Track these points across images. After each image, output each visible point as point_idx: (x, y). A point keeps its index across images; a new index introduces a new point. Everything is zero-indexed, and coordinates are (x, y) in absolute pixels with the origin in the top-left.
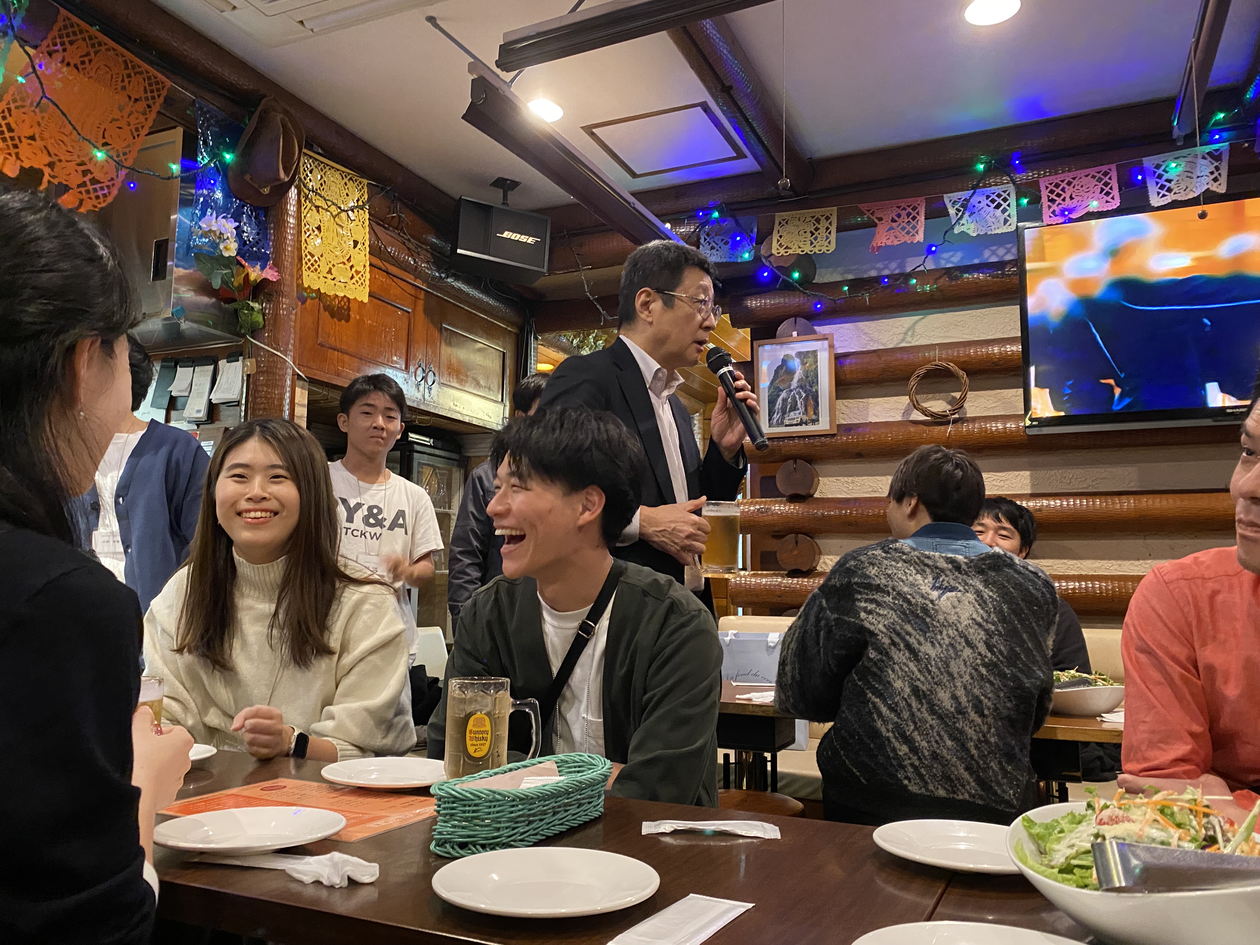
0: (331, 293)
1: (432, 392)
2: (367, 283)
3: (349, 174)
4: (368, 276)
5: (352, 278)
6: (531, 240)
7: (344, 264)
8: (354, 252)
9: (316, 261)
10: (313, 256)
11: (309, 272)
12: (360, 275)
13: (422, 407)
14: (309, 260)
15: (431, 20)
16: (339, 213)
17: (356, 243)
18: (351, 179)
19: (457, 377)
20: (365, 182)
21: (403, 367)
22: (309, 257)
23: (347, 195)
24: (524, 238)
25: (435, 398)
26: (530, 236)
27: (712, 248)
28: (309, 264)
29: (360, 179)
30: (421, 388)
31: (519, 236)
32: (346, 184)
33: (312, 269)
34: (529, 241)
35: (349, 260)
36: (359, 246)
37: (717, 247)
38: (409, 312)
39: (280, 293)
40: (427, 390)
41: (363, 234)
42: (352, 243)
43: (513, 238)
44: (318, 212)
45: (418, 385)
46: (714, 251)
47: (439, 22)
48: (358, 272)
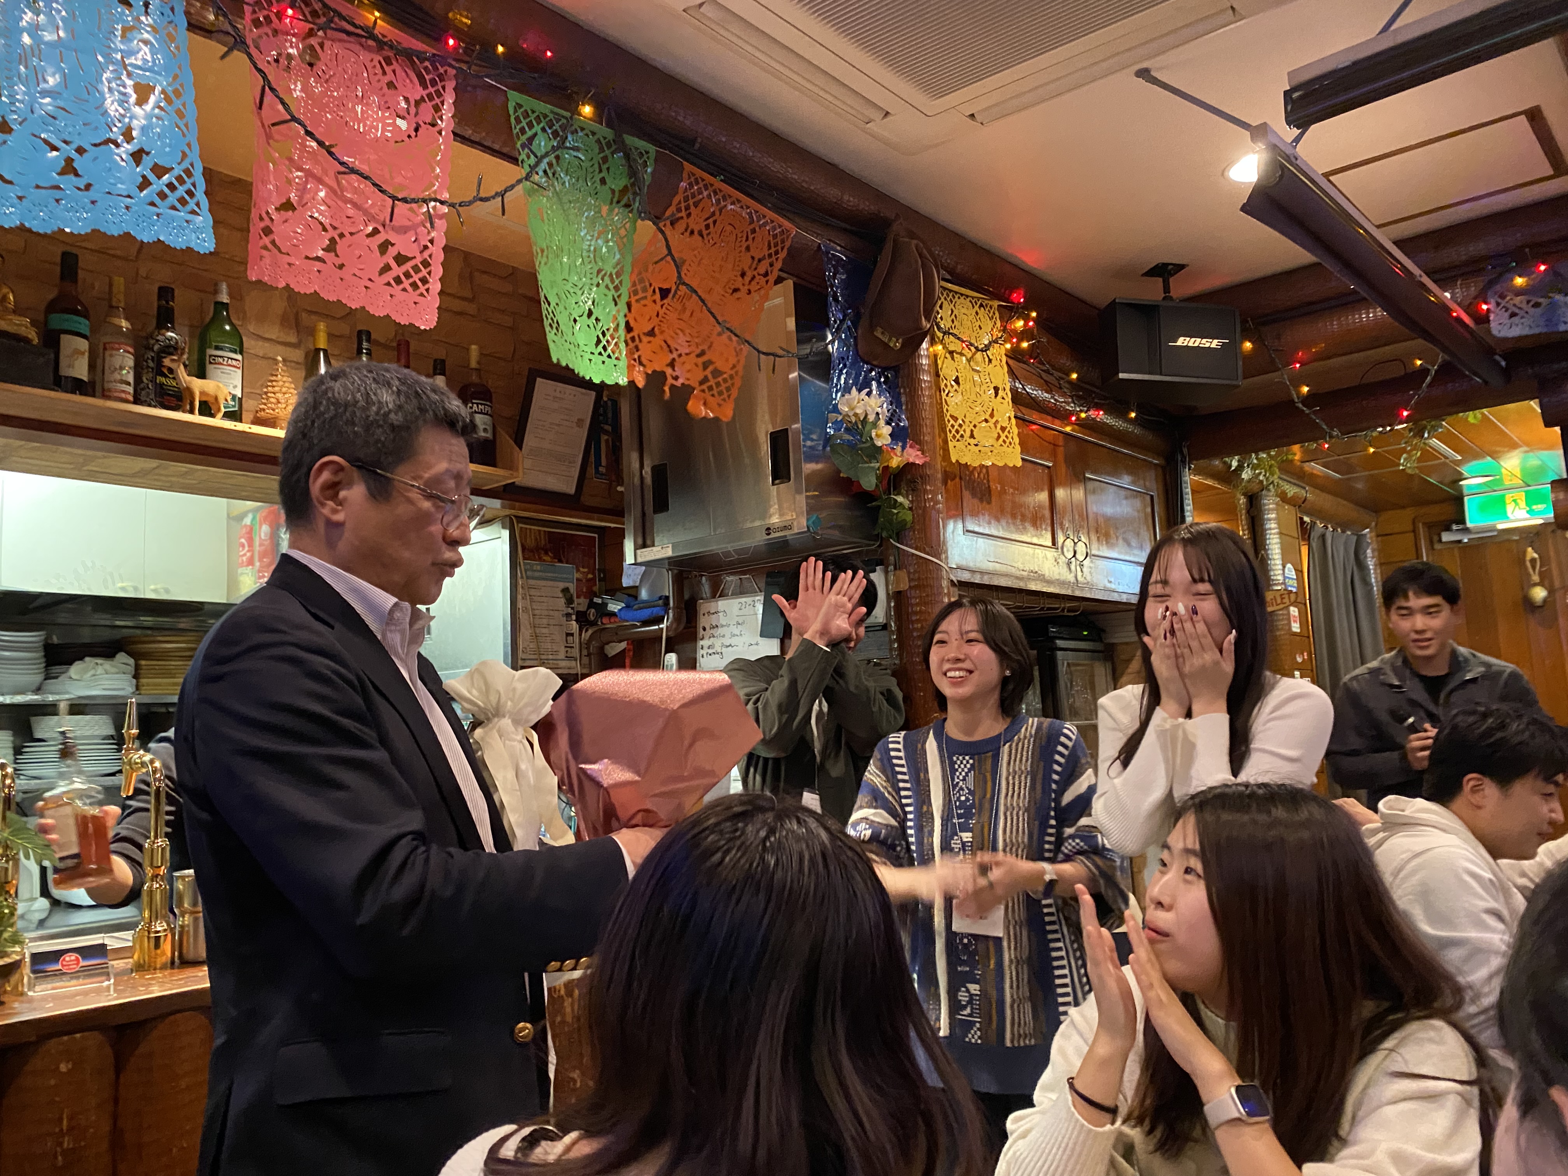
0: (976, 464)
1: (1085, 569)
2: (1017, 440)
3: (979, 299)
4: (1015, 430)
5: (999, 437)
6: (1215, 344)
7: (986, 421)
8: (996, 403)
9: (960, 425)
10: (955, 419)
11: (955, 443)
12: (1006, 433)
13: (1078, 593)
14: (953, 426)
15: (1144, 74)
16: (974, 354)
17: (996, 389)
18: (981, 305)
19: (1107, 543)
20: (996, 303)
21: (1050, 544)
22: (952, 422)
23: (980, 328)
24: (1206, 343)
25: (1089, 578)
26: (1213, 338)
27: (1513, 315)
28: (953, 432)
29: (990, 303)
30: (1073, 567)
31: (1199, 340)
32: (977, 313)
33: (958, 436)
34: (1213, 346)
35: (992, 415)
36: (1001, 393)
37: (1521, 313)
38: (1048, 467)
39: (925, 478)
40: (1079, 569)
41: (1000, 375)
42: (992, 391)
43: (1191, 344)
44: (953, 359)
45: (1069, 564)
46: (1516, 320)
48: (1003, 429)
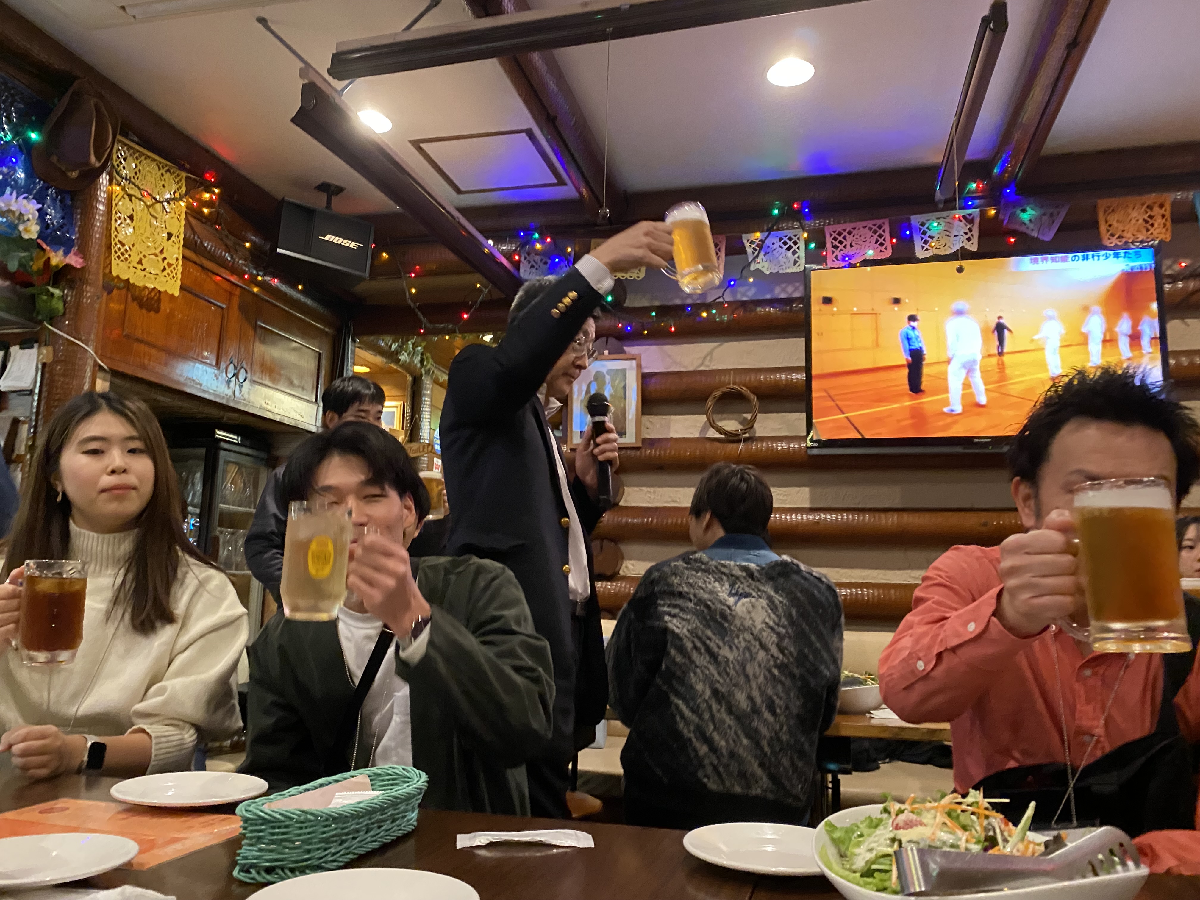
0: (140, 284)
1: (244, 389)
2: (179, 276)
3: (166, 165)
4: (180, 268)
5: (164, 269)
6: (353, 245)
7: (156, 255)
8: (167, 245)
9: (126, 251)
10: (123, 245)
11: (118, 261)
12: (172, 268)
13: (232, 404)
14: (119, 249)
15: (262, 21)
16: (153, 204)
17: (170, 235)
18: (168, 171)
19: (270, 376)
20: (184, 174)
21: (214, 363)
22: (119, 246)
23: (164, 186)
24: (346, 243)
25: (246, 396)
26: (352, 241)
27: (532, 266)
28: (119, 253)
29: (178, 172)
30: (232, 385)
31: (341, 240)
32: (162, 175)
33: (122, 258)
34: (351, 246)
35: (162, 252)
36: (173, 239)
37: (536, 266)
38: (222, 308)
39: (83, 281)
40: (237, 387)
41: (178, 227)
42: (165, 235)
43: (335, 241)
44: (131, 200)
45: (228, 382)
46: (534, 270)
47: (270, 24)
48: (170, 265)
